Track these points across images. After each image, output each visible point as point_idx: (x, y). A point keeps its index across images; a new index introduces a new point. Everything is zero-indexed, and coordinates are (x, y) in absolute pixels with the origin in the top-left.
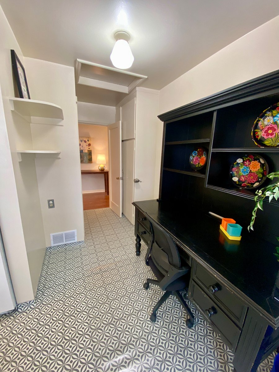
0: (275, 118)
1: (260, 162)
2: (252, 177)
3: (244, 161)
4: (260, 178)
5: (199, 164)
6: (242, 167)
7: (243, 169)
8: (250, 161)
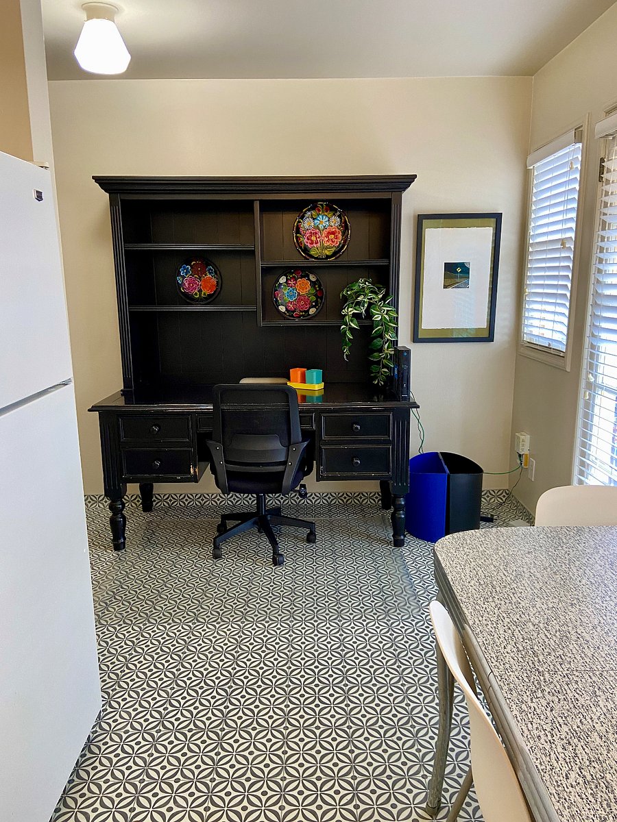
0: (316, 221)
1: (309, 279)
2: (302, 303)
3: (287, 279)
4: (314, 302)
5: (200, 291)
6: (285, 290)
7: (288, 293)
8: (296, 280)
